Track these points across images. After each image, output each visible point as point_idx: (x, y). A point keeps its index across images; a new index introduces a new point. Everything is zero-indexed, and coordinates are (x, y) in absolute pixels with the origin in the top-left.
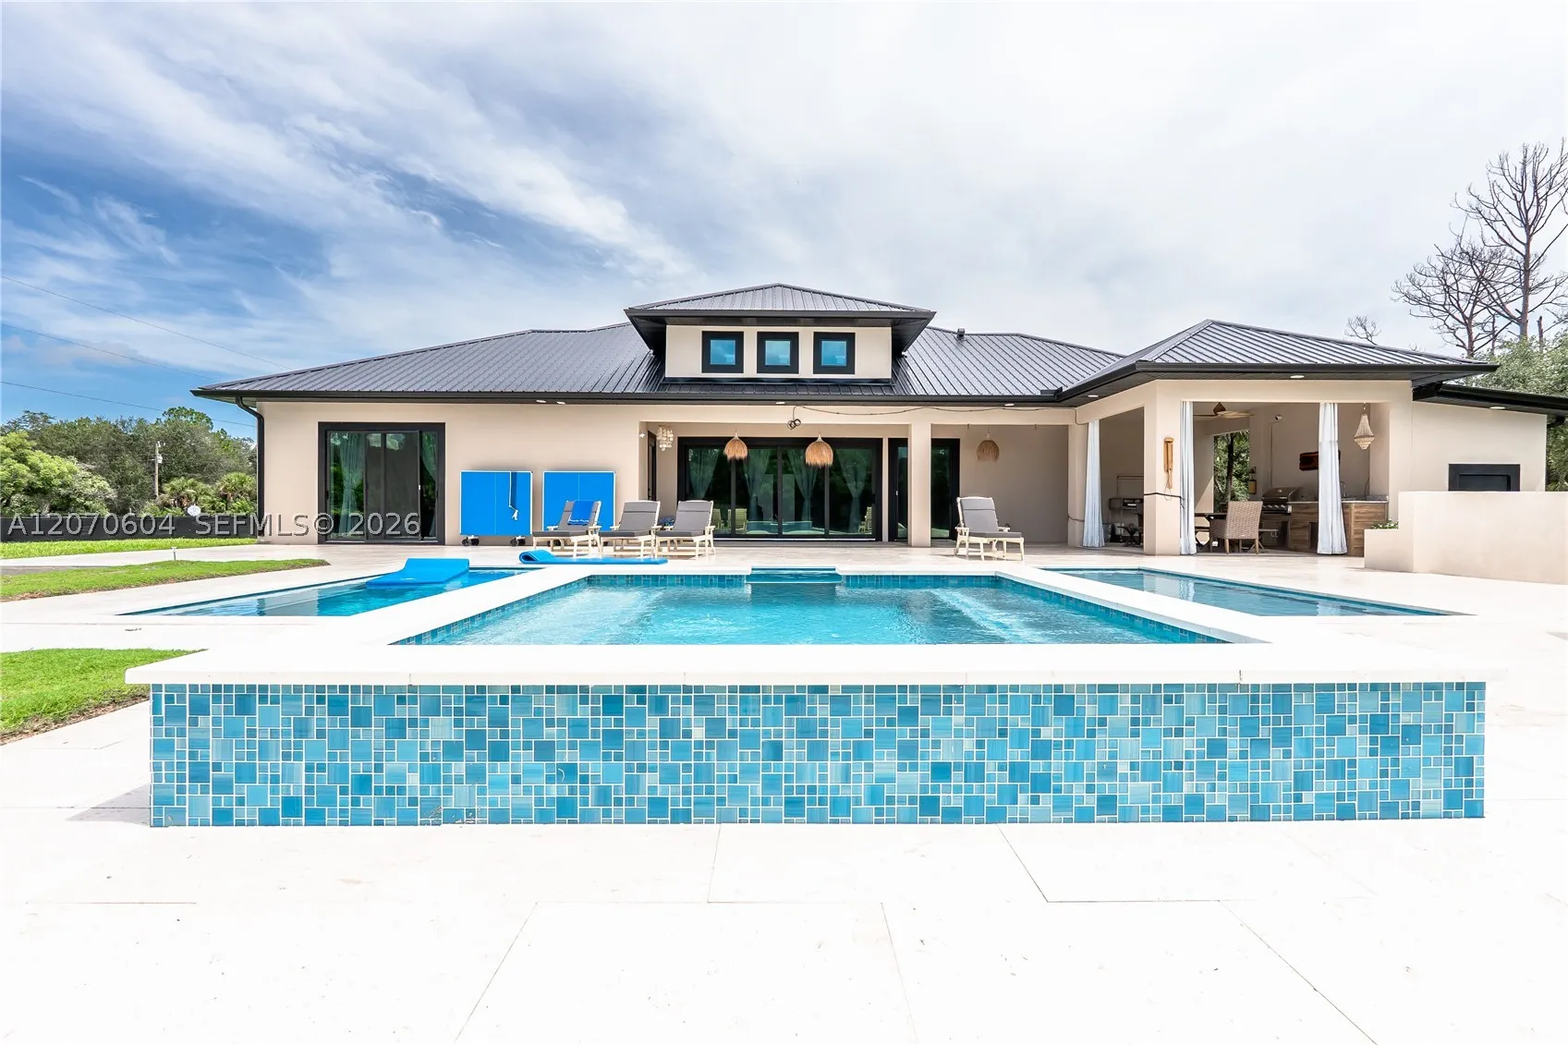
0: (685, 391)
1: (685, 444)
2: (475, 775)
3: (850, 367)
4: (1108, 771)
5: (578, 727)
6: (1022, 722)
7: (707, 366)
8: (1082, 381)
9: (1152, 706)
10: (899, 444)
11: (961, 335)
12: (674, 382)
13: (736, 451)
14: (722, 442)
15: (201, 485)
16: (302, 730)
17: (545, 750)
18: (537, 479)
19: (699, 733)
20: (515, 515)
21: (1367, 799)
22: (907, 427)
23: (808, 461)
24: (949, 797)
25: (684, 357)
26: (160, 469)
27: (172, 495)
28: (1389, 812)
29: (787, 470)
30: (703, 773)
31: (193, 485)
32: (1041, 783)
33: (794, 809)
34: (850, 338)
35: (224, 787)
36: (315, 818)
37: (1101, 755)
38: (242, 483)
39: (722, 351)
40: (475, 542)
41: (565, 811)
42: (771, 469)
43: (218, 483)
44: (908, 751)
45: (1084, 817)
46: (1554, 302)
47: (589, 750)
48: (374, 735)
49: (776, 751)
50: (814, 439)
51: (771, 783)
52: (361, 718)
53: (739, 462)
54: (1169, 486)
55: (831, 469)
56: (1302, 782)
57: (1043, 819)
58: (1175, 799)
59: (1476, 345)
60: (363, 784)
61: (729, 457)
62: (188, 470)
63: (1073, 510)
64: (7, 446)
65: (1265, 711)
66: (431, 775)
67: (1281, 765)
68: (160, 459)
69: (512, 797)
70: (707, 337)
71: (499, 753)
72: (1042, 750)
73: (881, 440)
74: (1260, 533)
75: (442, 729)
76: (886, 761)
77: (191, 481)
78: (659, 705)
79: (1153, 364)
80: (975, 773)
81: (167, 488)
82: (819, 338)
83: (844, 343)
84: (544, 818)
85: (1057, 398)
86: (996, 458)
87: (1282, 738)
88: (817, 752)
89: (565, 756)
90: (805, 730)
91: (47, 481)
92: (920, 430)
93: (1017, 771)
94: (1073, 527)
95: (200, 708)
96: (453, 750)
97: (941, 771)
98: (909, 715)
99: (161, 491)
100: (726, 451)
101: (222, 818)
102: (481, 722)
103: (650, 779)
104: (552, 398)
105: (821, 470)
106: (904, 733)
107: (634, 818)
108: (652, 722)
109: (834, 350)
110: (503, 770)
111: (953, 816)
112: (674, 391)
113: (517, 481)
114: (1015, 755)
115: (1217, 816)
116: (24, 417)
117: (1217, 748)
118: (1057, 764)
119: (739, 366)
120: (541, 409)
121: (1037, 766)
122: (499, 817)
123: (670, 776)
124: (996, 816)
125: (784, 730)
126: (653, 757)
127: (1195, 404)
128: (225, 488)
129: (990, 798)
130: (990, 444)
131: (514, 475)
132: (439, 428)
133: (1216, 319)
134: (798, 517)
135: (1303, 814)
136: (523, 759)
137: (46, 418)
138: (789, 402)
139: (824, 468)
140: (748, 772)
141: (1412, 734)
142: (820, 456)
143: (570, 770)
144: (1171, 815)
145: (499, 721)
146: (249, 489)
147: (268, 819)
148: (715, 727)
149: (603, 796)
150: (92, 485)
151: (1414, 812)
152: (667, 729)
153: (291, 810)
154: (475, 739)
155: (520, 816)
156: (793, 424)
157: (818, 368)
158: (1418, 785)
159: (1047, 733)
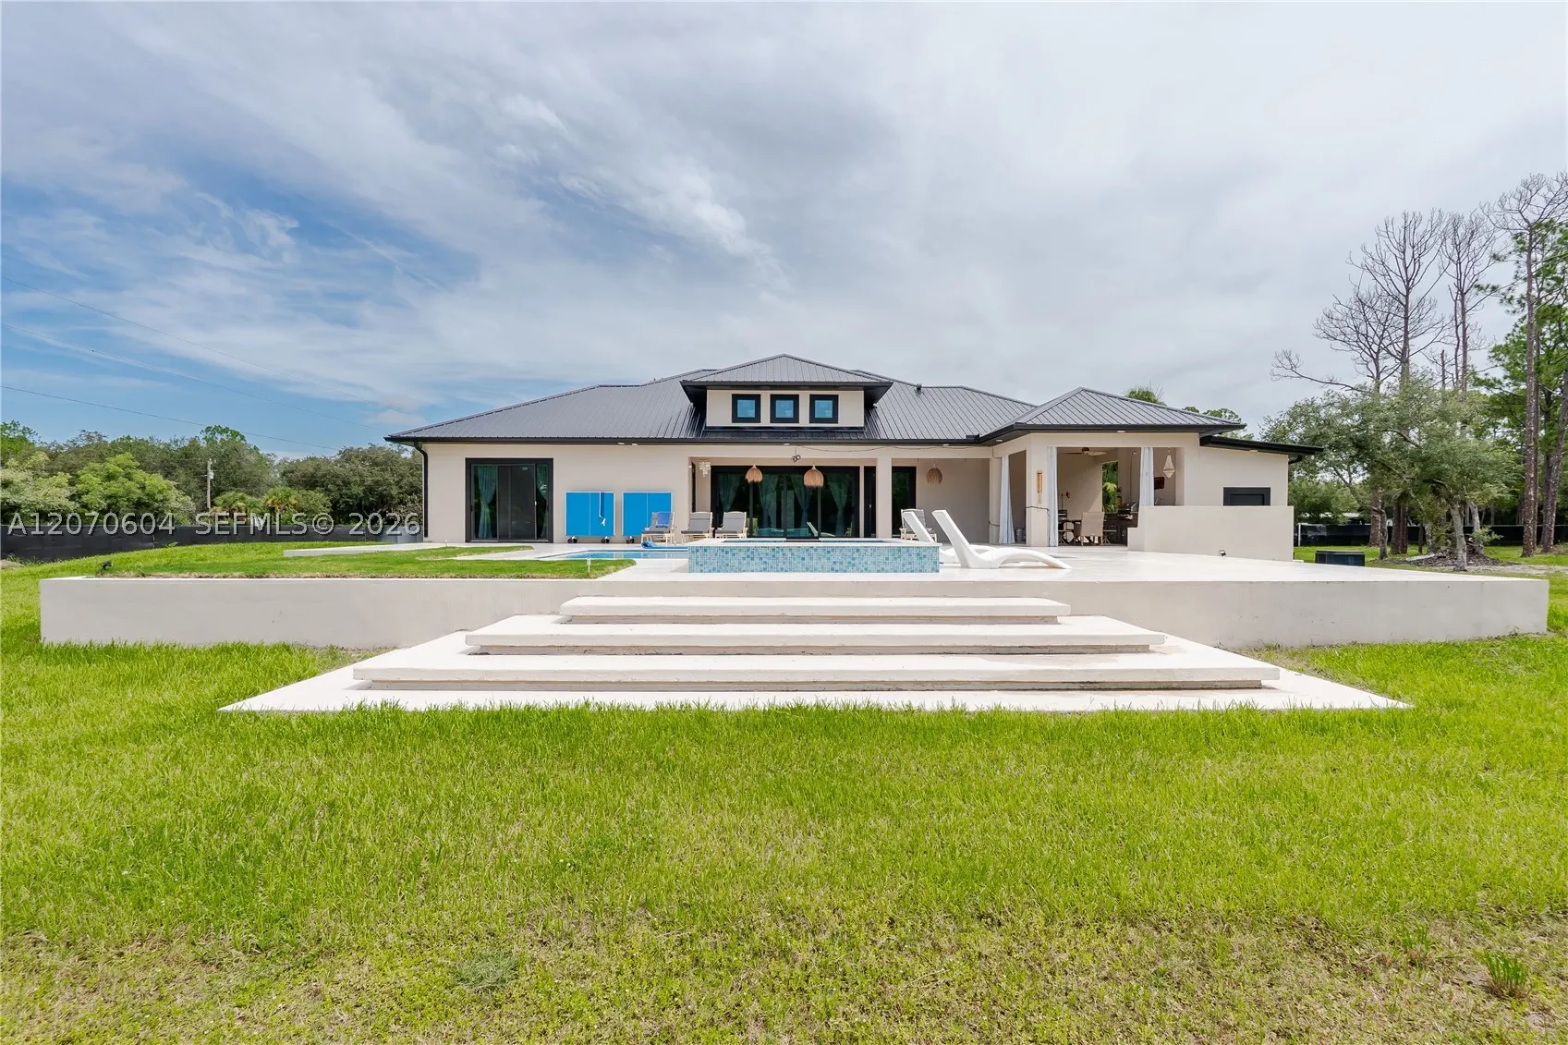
0: (720, 437)
1: (716, 471)
2: (748, 563)
3: (835, 419)
4: (866, 563)
5: (767, 554)
6: (849, 554)
7: (735, 419)
8: (994, 429)
9: (874, 551)
10: (871, 472)
11: (919, 388)
12: (714, 430)
13: (754, 477)
14: (744, 469)
15: (248, 498)
16: (716, 555)
17: (761, 559)
18: (619, 499)
19: (789, 555)
20: (603, 522)
21: (916, 569)
22: (875, 460)
23: (805, 484)
24: (836, 567)
25: (719, 412)
26: (211, 484)
27: (225, 507)
28: (921, 571)
29: (790, 488)
30: (790, 563)
31: (242, 499)
32: (854, 565)
33: (807, 570)
34: (835, 399)
35: (701, 565)
36: (718, 571)
37: (865, 560)
38: (288, 497)
39: (746, 408)
40: (575, 541)
41: (765, 570)
42: (779, 489)
43: (266, 497)
44: (829, 559)
45: (862, 571)
46: (1443, 340)
47: (769, 559)
48: (729, 555)
49: (803, 559)
50: (810, 467)
51: (803, 565)
52: (727, 553)
53: (755, 484)
54: (1040, 502)
55: (822, 489)
56: (904, 565)
57: (854, 572)
58: (879, 568)
59: (1382, 376)
60: (727, 565)
61: (749, 481)
62: (235, 485)
63: (993, 519)
64: (118, 465)
65: (896, 552)
66: (740, 563)
67: (900, 562)
68: (211, 475)
69: (755, 567)
70: (735, 398)
71: (752, 559)
72: (854, 559)
73: (859, 467)
74: (1104, 533)
75: (742, 555)
76: (824, 560)
77: (240, 494)
78: (782, 550)
79: (1025, 425)
80: (841, 563)
81: (219, 500)
82: (813, 398)
83: (831, 402)
84: (761, 571)
85: (976, 441)
86: (940, 481)
87: (900, 557)
88: (812, 559)
89: (764, 560)
90: (809, 555)
91: (151, 496)
92: (884, 462)
93: (849, 563)
94: (993, 530)
95: (697, 551)
96: (744, 559)
97: (835, 563)
98: (829, 552)
99: (213, 504)
100: (747, 477)
101: (701, 571)
102: (749, 553)
103: (780, 564)
104: (628, 441)
105: (814, 490)
106: (828, 556)
107: (777, 571)
108: (781, 553)
109: (824, 409)
110: (753, 562)
111: (837, 571)
112: (713, 437)
113: (605, 499)
114: (849, 560)
115: (887, 572)
116: (80, 435)
117: (887, 559)
118: (857, 562)
119: (757, 418)
120: (621, 447)
121: (853, 562)
122: (753, 571)
123: (784, 563)
124: (845, 571)
125: (805, 555)
126: (781, 559)
127: (1058, 448)
128: (273, 502)
129: (844, 568)
130: (936, 472)
131: (603, 494)
132: (549, 462)
133: (1086, 387)
134: (797, 525)
135: (904, 571)
136: (757, 560)
137: (100, 437)
138: (791, 443)
139: (817, 488)
140: (799, 563)
141: (925, 556)
142: (814, 480)
143: (765, 562)
144: (878, 571)
145: (752, 553)
146: (294, 502)
147: (710, 571)
148: (793, 554)
149: (772, 567)
150: (177, 500)
151: (926, 571)
152: (784, 554)
153: (714, 570)
154: (748, 557)
155: (757, 571)
156: (796, 458)
157: (813, 419)
158: (926, 566)
159: (855, 556)
